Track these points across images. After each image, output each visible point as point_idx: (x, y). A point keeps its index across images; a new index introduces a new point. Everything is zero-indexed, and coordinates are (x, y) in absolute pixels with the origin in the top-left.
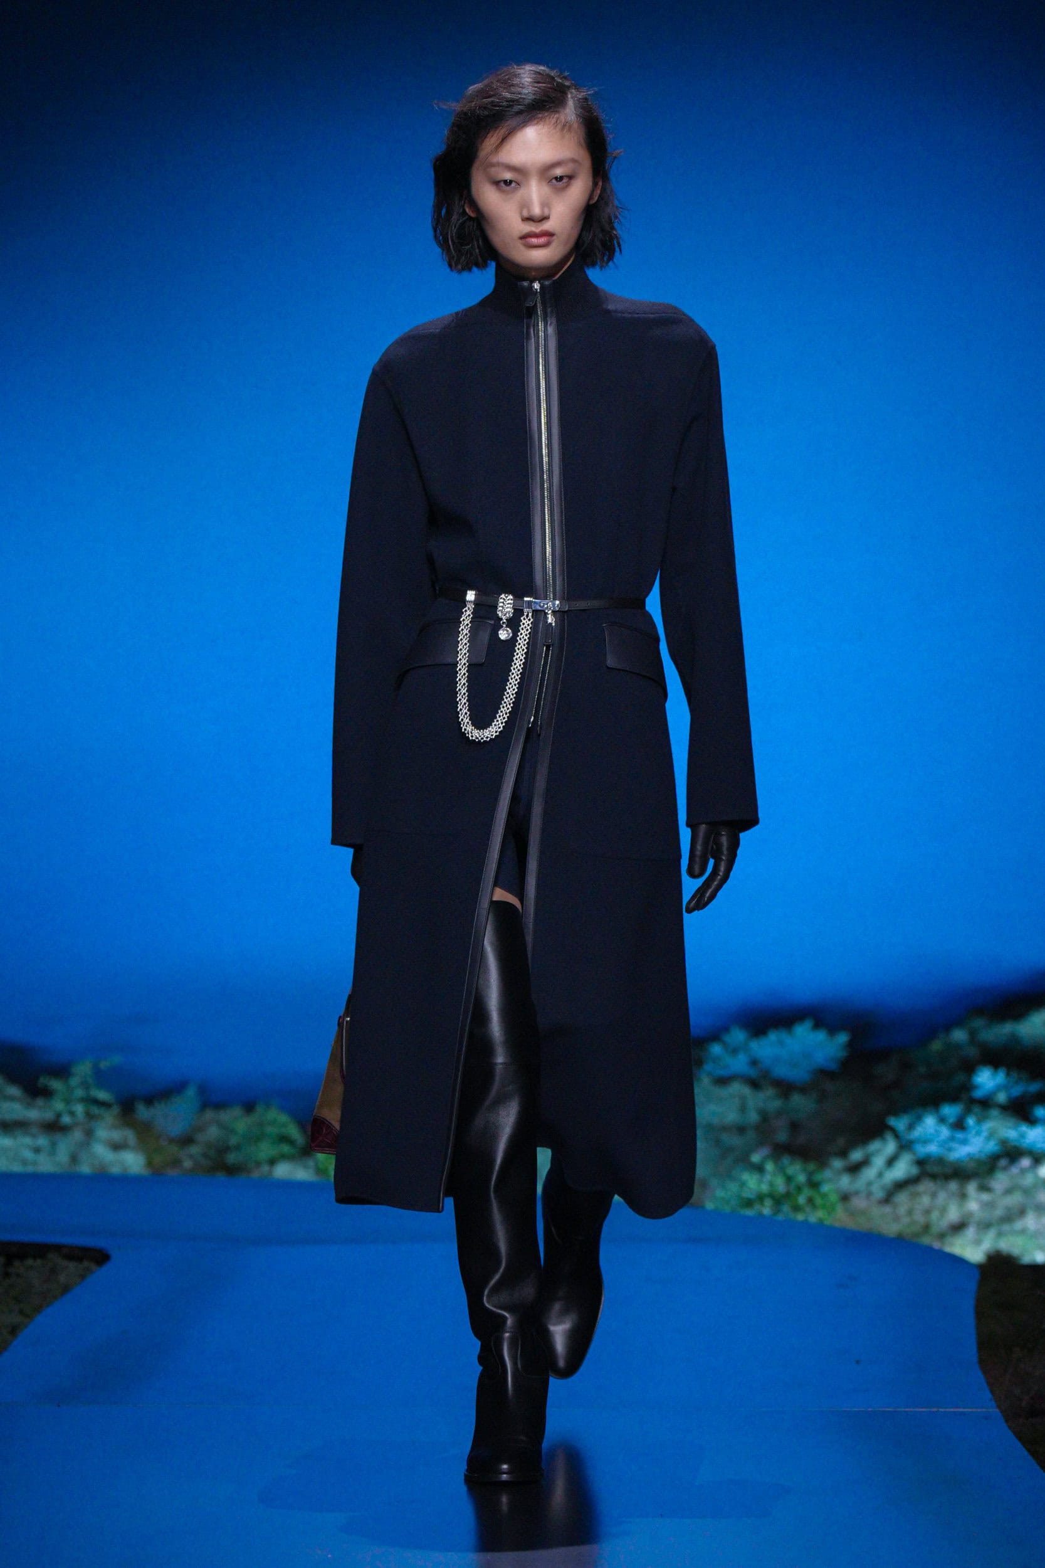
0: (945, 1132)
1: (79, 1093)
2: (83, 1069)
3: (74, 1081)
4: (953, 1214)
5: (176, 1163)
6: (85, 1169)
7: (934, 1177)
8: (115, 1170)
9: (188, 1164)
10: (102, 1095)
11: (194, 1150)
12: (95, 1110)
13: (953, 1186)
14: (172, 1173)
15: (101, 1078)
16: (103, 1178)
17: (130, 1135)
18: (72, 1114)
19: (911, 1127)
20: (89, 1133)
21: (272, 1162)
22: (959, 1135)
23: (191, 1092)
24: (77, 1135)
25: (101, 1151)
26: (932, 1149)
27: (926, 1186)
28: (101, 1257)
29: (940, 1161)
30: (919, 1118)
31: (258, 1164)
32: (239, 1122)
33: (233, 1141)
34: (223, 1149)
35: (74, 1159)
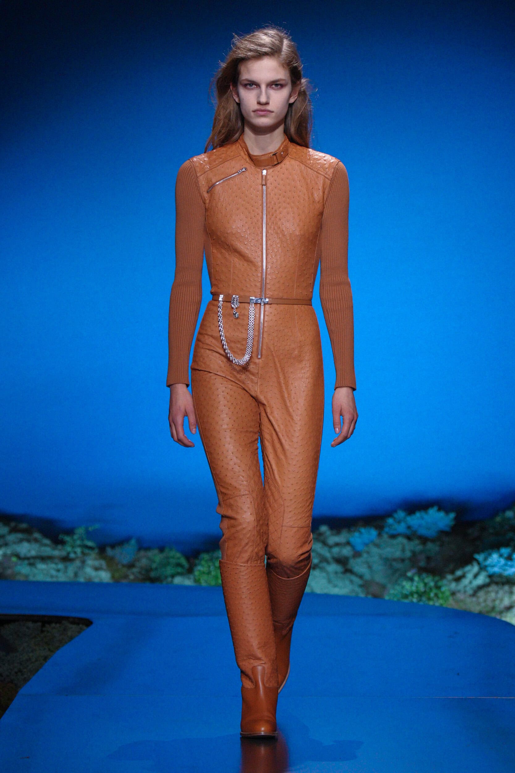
0: (502, 561)
1: (78, 542)
2: (80, 531)
3: (76, 537)
4: (506, 602)
5: (126, 577)
6: (82, 580)
7: (497, 583)
8: (96, 580)
9: (132, 577)
10: (90, 544)
11: (135, 570)
12: (86, 551)
13: (506, 588)
14: (124, 581)
15: (89, 535)
16: (90, 584)
17: (103, 563)
18: (75, 553)
19: (486, 559)
20: (83, 562)
21: (173, 576)
22: (509, 563)
23: (133, 542)
24: (78, 563)
25: (89, 571)
26: (496, 570)
27: (493, 588)
28: (88, 623)
29: (500, 576)
30: (490, 555)
31: (166, 577)
32: (157, 557)
33: (154, 566)
34: (149, 570)
35: (76, 575)
